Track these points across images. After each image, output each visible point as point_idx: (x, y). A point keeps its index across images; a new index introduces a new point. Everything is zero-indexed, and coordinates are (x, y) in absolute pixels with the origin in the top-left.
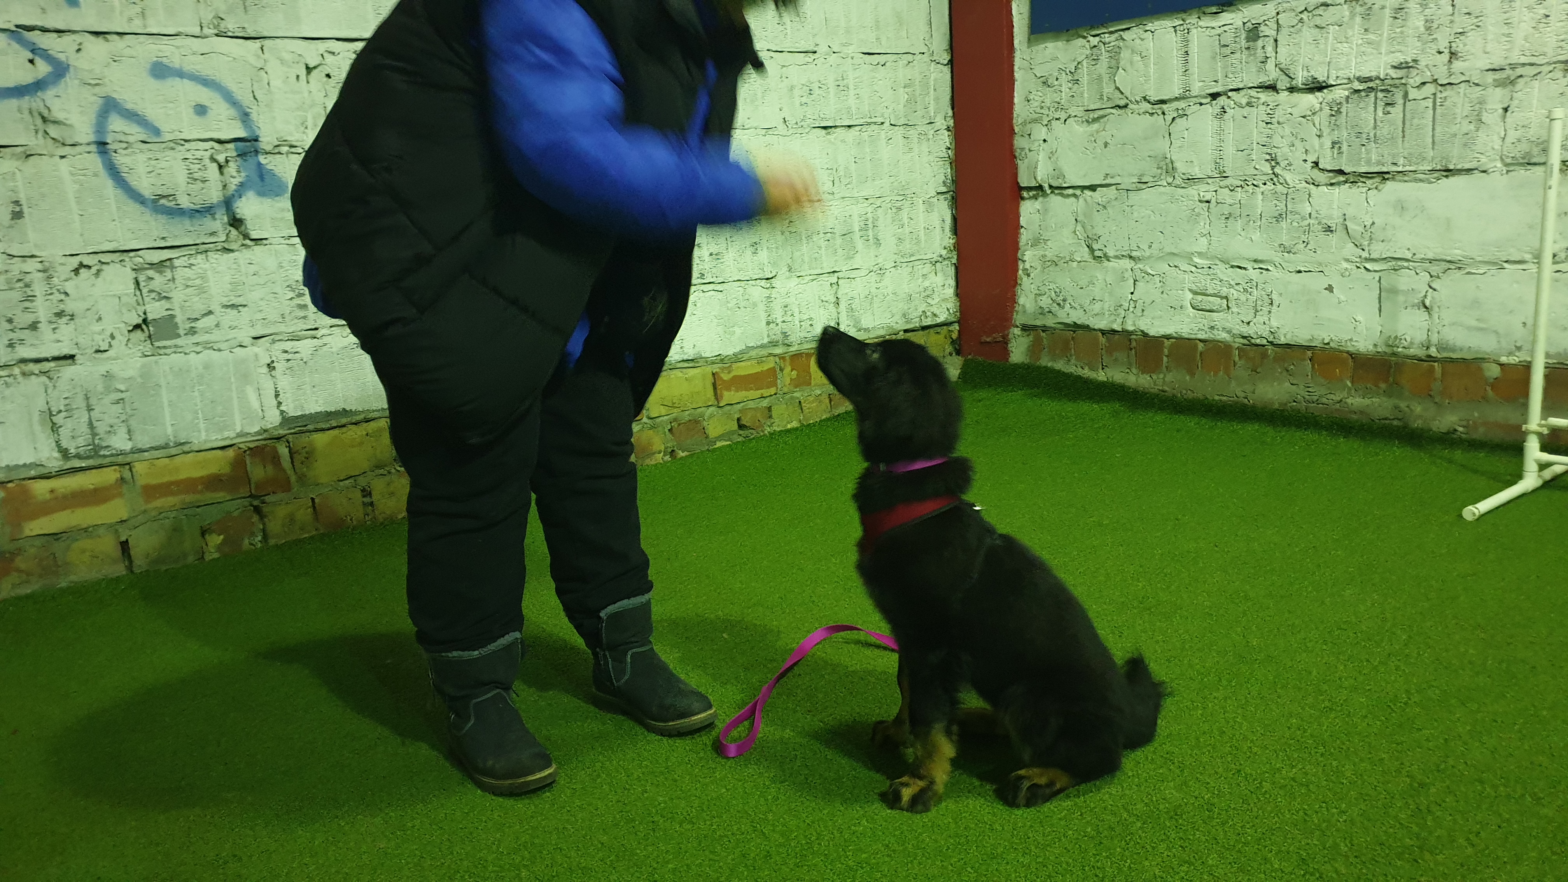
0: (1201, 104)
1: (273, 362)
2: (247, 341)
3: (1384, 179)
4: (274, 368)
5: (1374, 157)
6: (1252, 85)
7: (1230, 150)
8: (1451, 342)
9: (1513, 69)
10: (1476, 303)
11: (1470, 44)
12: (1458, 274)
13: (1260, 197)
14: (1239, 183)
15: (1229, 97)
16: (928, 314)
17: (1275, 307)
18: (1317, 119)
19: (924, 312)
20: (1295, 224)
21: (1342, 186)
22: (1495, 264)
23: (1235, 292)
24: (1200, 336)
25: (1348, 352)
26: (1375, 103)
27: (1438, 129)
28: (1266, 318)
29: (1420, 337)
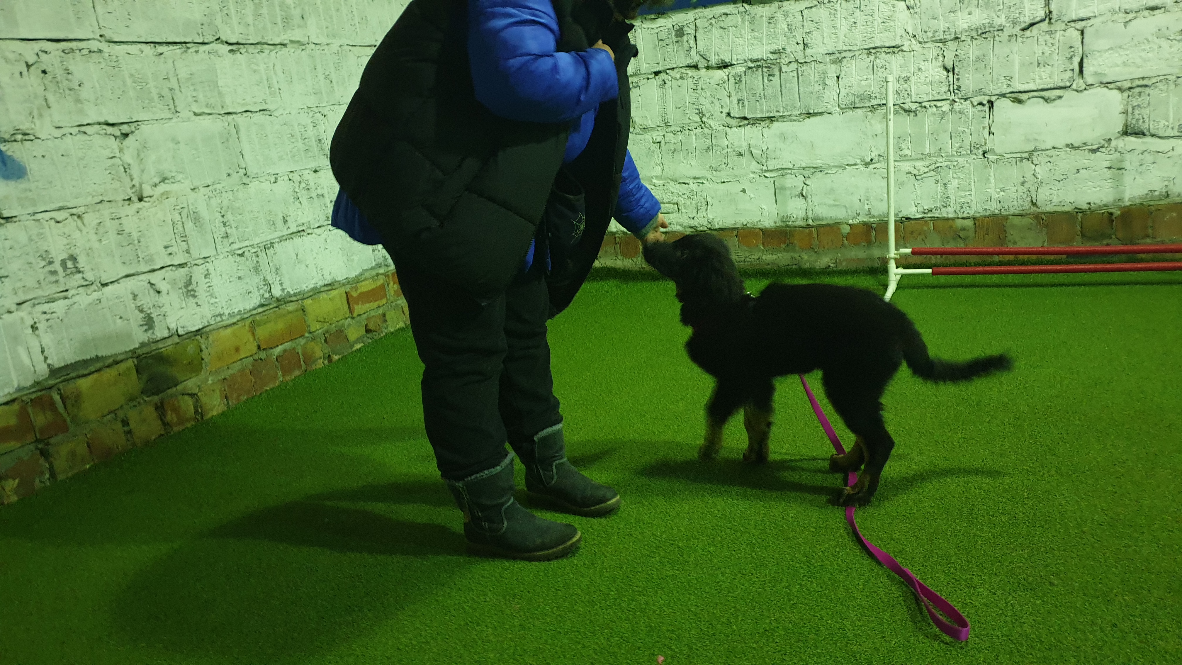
0: (648, 79)
1: (35, 323)
2: (13, 307)
3: (772, 121)
4: (37, 328)
5: (765, 108)
6: (682, 65)
7: (671, 108)
8: (820, 215)
9: (840, 53)
10: (832, 190)
11: (815, 39)
12: (821, 174)
13: (694, 137)
14: (679, 129)
15: (667, 74)
17: (709, 206)
18: (726, 85)
20: (718, 152)
21: (746, 127)
22: (840, 167)
23: (682, 199)
25: (759, 229)
26: (763, 75)
27: (801, 89)
28: (704, 214)
29: (801, 214)
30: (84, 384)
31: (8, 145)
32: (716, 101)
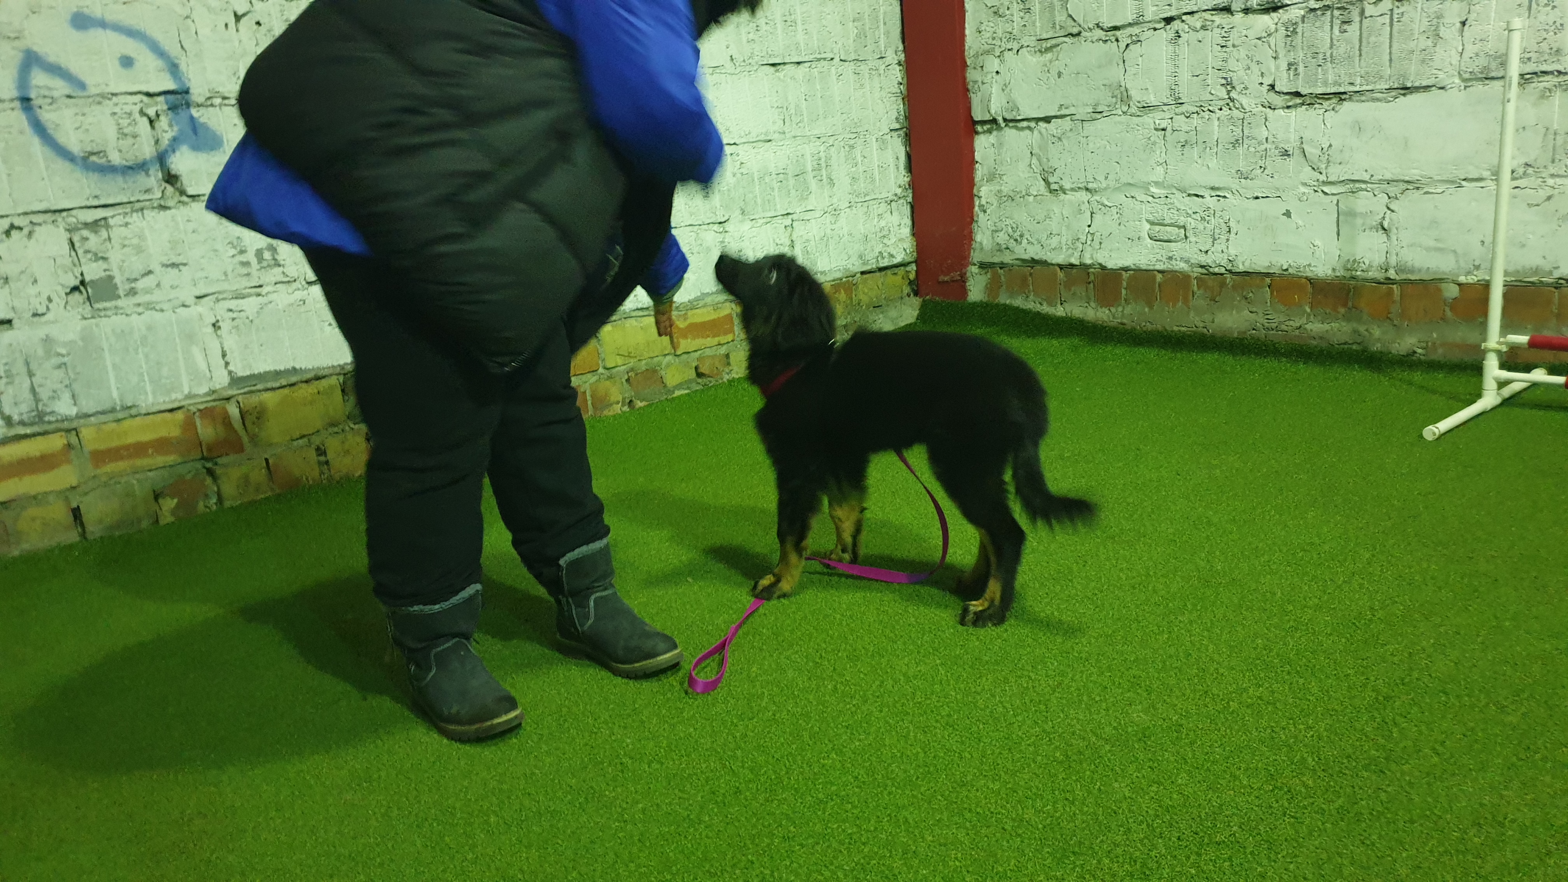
0: (1155, 29)
1: (218, 321)
2: (190, 300)
3: (1341, 99)
4: (219, 328)
5: (1331, 78)
6: (1206, 8)
7: (1185, 76)
8: (1410, 264)
10: (1434, 223)
12: (1417, 194)
13: (1216, 123)
14: (1195, 109)
15: (1183, 21)
16: (885, 254)
17: (1233, 235)
18: (1272, 40)
19: (880, 253)
20: (1252, 149)
21: (1299, 109)
22: (1452, 182)
23: (1192, 221)
24: (1158, 267)
25: (1306, 278)
26: (1332, 22)
27: (1395, 47)
28: (1224, 247)
29: (1378, 259)
30: (272, 399)
31: (201, 111)
32: (1255, 68)
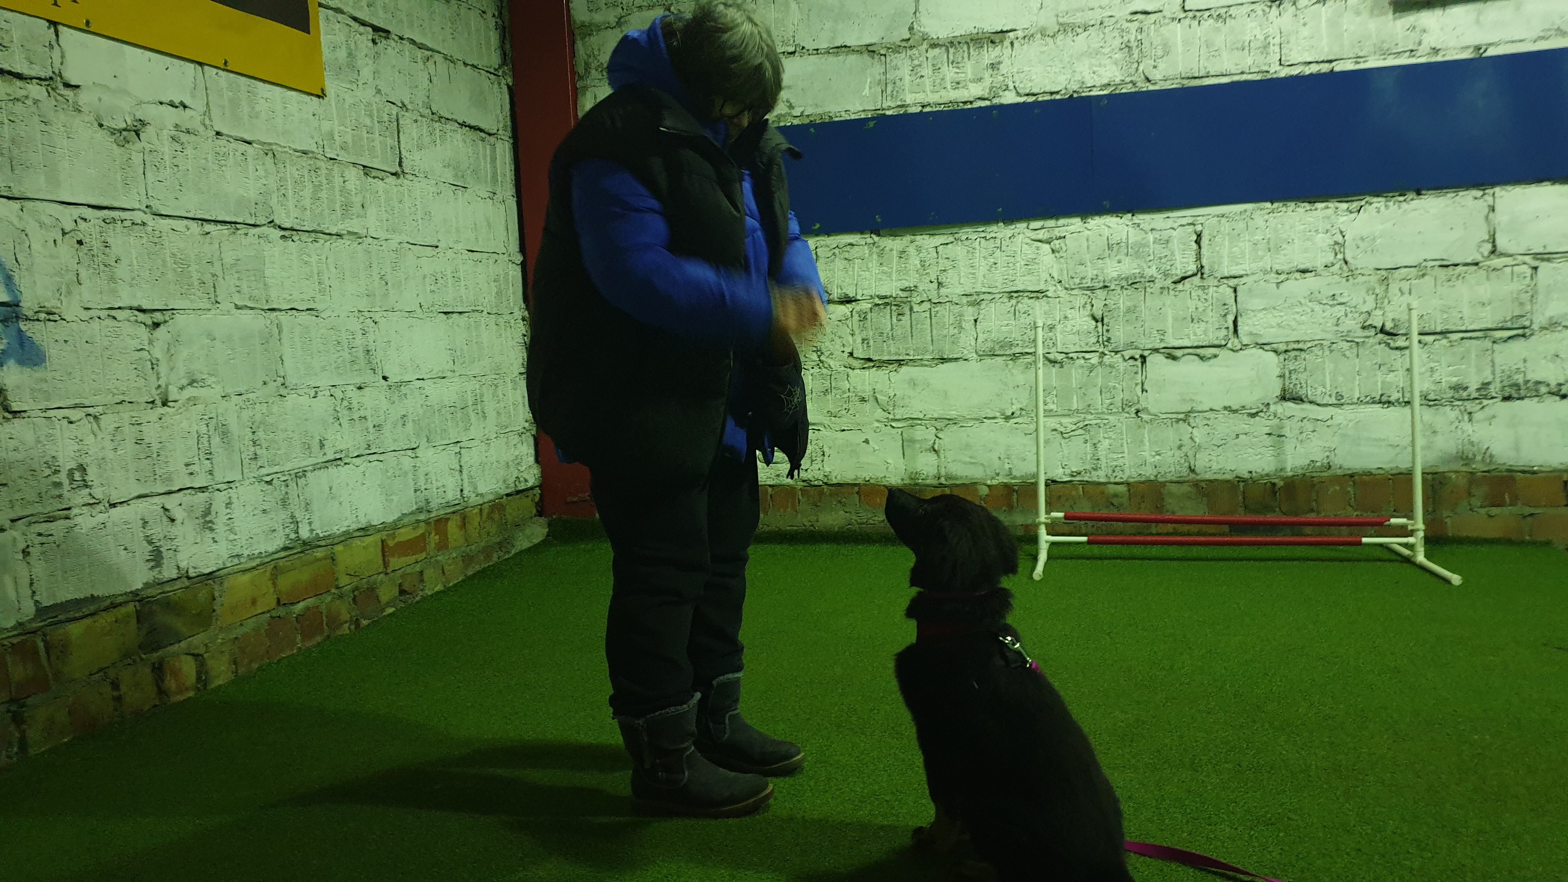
1: (28, 546)
2: (6, 524)
3: (900, 364)
4: (29, 554)
5: (893, 350)
8: (954, 473)
9: (978, 295)
10: (968, 447)
11: (950, 278)
12: (955, 427)
13: (810, 377)
16: (522, 479)
17: (826, 458)
18: (849, 322)
19: (517, 477)
20: (838, 396)
21: (871, 370)
22: (977, 420)
24: (768, 483)
25: (884, 486)
26: (891, 314)
27: (934, 332)
28: (820, 466)
29: (933, 471)
30: (75, 629)
31: (29, 325)
32: (837, 339)
